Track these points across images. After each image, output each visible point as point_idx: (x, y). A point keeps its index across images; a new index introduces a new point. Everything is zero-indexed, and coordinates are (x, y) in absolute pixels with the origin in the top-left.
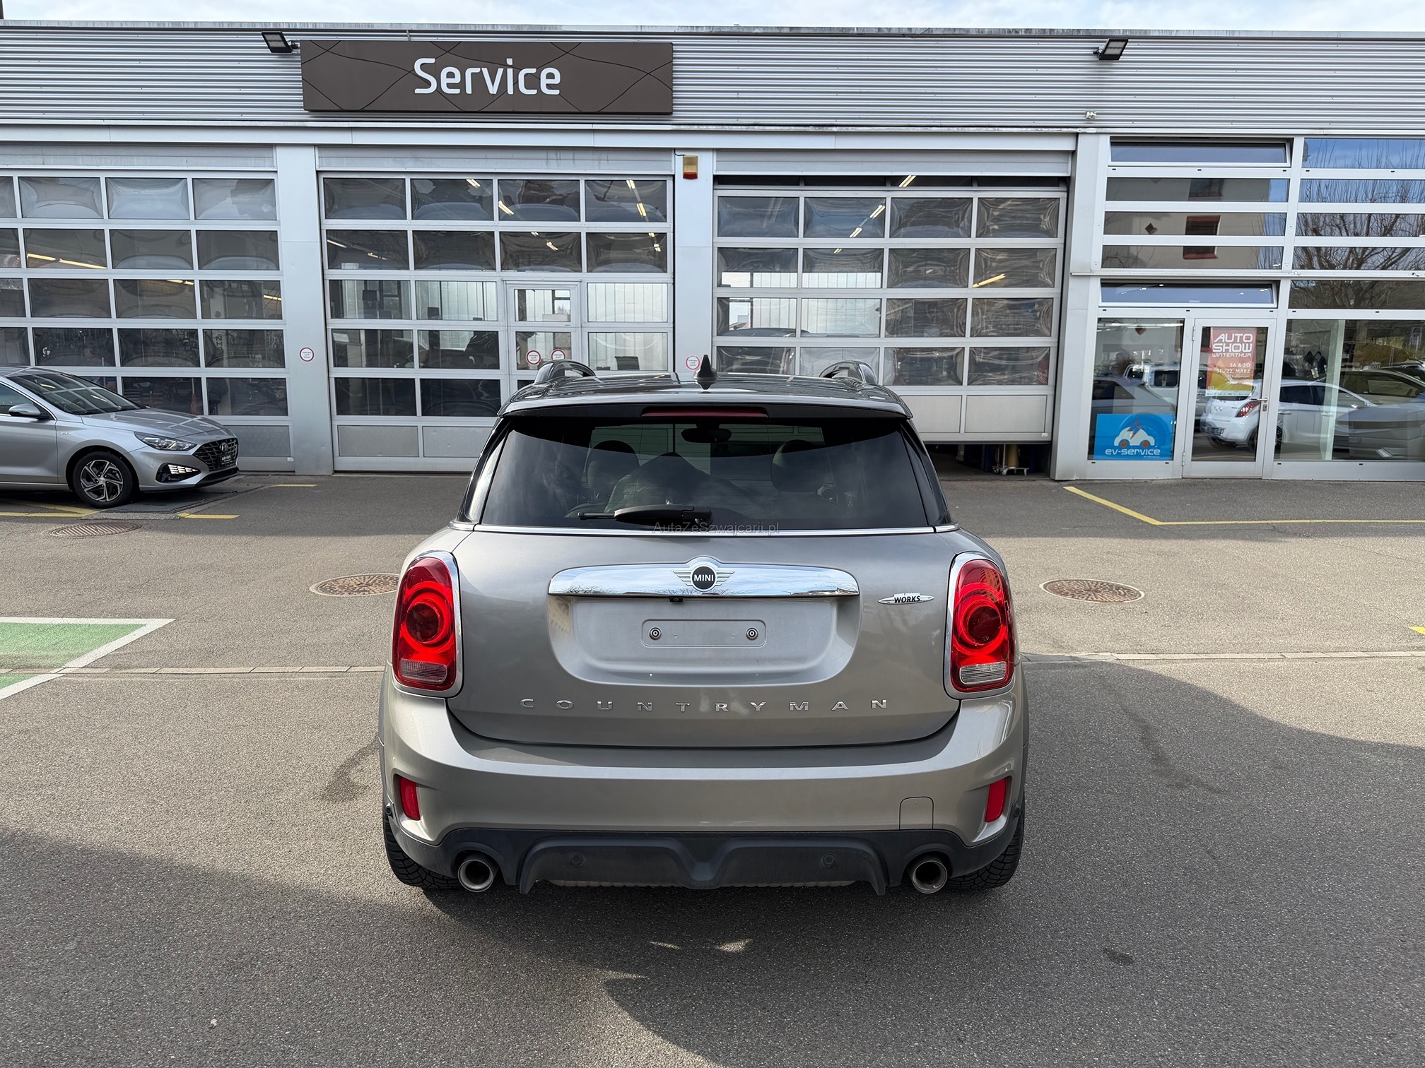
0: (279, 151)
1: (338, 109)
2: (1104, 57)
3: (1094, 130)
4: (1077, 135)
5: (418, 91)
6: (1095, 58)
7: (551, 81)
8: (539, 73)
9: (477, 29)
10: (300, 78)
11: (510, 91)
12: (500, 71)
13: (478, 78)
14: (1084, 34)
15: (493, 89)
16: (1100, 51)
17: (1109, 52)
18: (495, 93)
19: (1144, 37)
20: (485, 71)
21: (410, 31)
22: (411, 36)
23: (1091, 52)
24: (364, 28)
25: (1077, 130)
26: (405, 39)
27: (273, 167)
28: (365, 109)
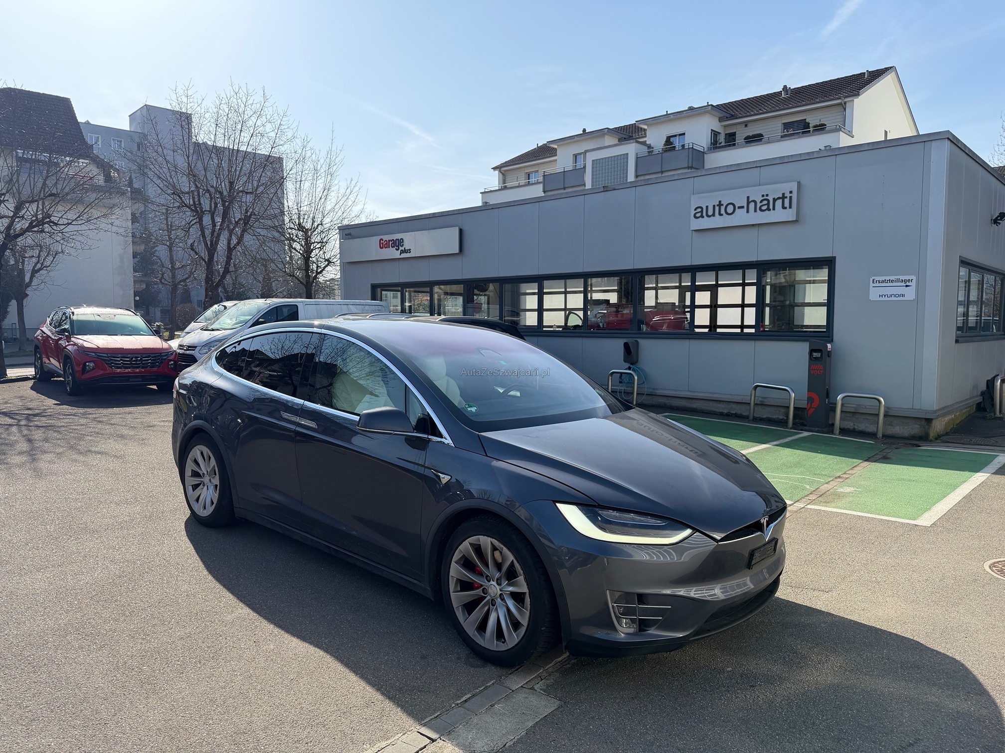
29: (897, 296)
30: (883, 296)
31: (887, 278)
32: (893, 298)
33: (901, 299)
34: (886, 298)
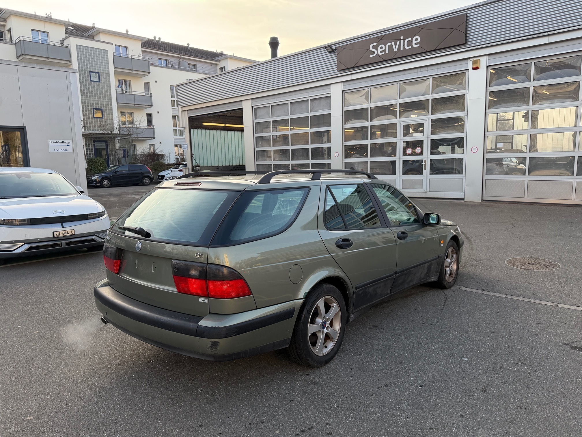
0: (332, 85)
1: (346, 68)
5: (371, 56)
7: (417, 42)
8: (412, 39)
9: (392, 28)
10: (336, 60)
11: (402, 49)
12: (398, 42)
13: (391, 47)
15: (395, 50)
18: (396, 51)
20: (393, 43)
21: (370, 35)
22: (370, 36)
24: (356, 38)
26: (368, 38)
27: (330, 91)
28: (355, 66)
29: (64, 150)
30: (57, 150)
31: (58, 141)
32: (62, 152)
33: (66, 152)
34: (58, 152)
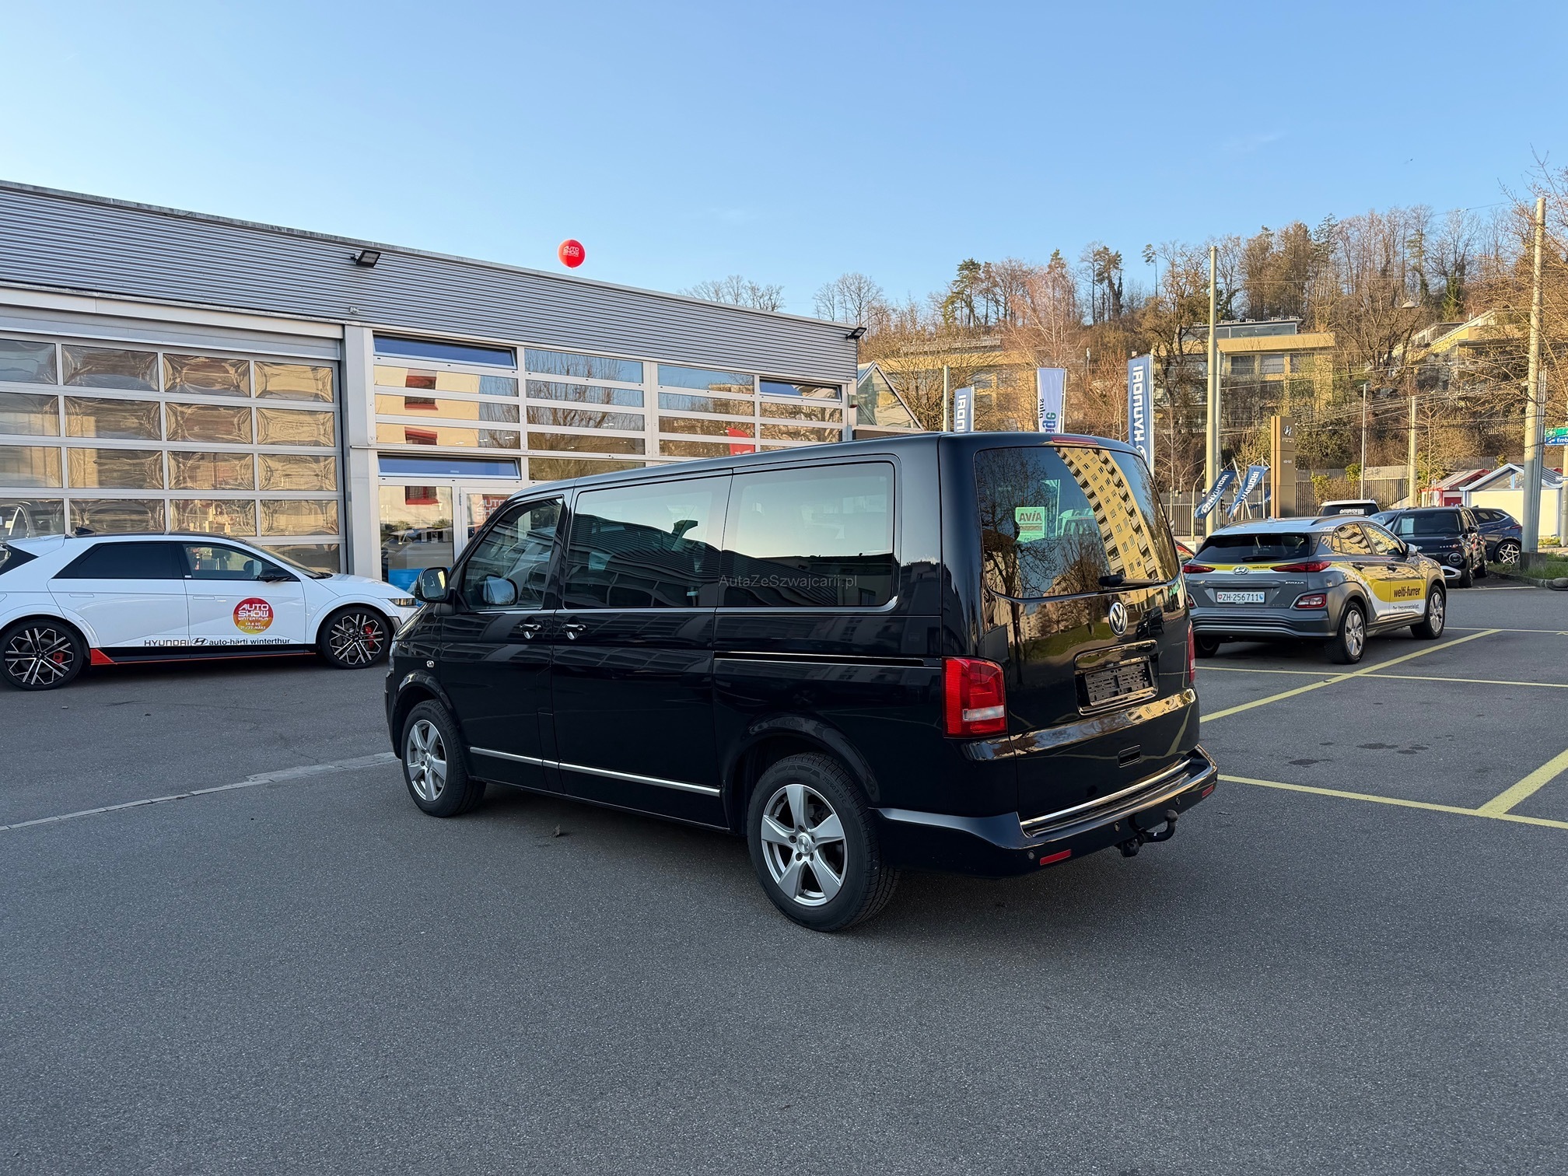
2: (360, 263)
3: (359, 324)
4: (343, 326)
6: (352, 262)
14: (341, 241)
16: (357, 258)
17: (364, 260)
19: (393, 251)
23: (348, 256)
25: (343, 322)
